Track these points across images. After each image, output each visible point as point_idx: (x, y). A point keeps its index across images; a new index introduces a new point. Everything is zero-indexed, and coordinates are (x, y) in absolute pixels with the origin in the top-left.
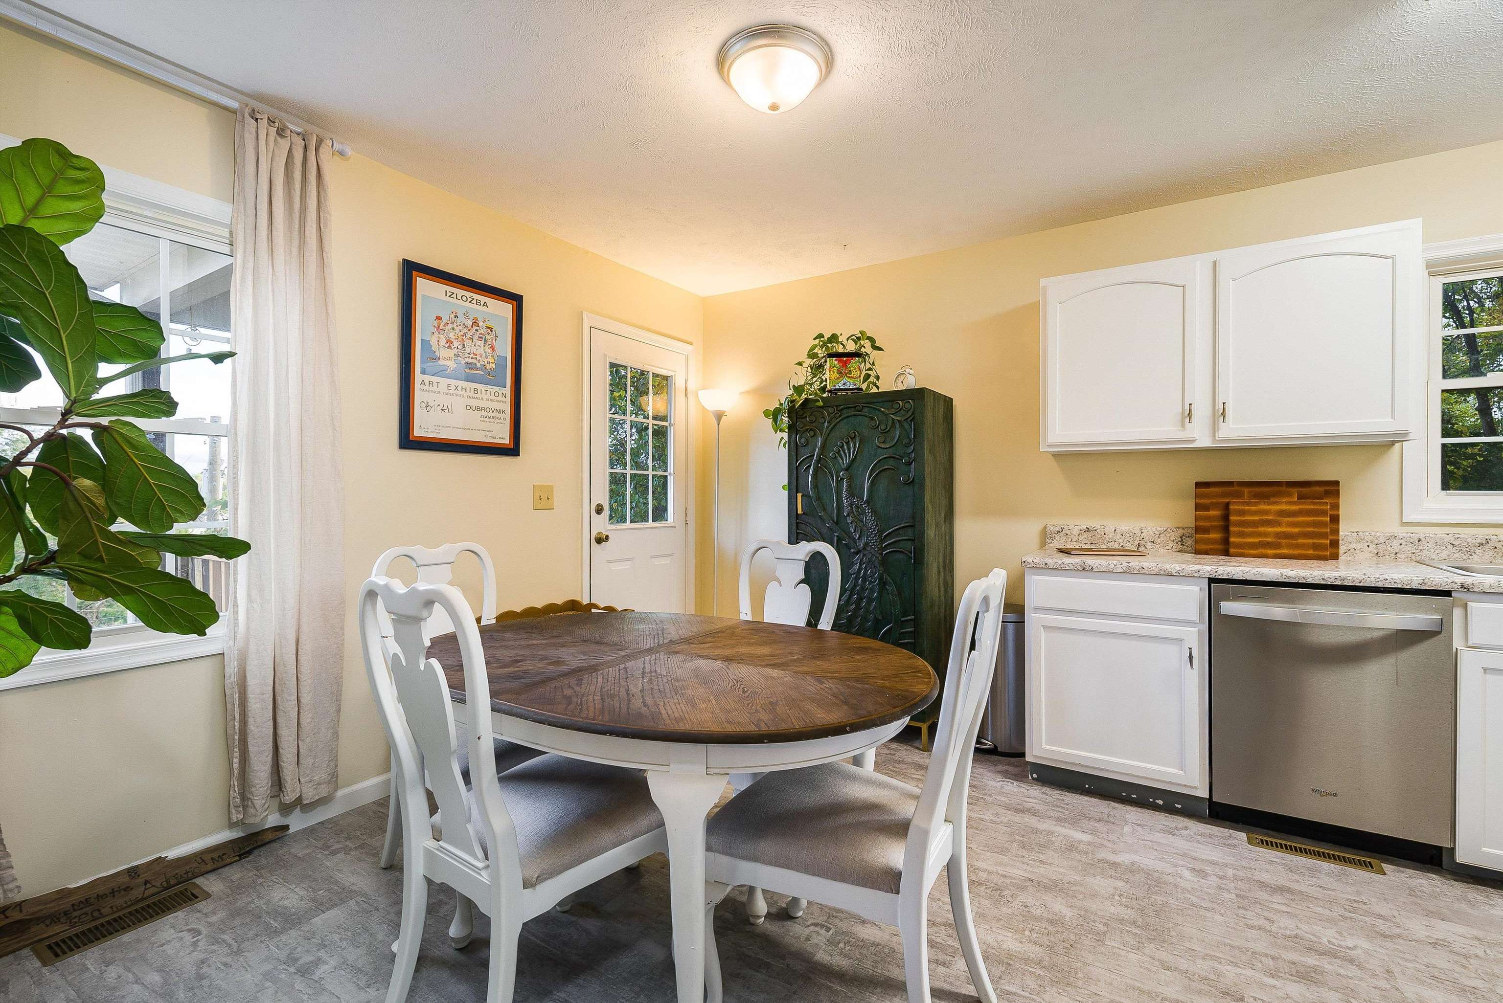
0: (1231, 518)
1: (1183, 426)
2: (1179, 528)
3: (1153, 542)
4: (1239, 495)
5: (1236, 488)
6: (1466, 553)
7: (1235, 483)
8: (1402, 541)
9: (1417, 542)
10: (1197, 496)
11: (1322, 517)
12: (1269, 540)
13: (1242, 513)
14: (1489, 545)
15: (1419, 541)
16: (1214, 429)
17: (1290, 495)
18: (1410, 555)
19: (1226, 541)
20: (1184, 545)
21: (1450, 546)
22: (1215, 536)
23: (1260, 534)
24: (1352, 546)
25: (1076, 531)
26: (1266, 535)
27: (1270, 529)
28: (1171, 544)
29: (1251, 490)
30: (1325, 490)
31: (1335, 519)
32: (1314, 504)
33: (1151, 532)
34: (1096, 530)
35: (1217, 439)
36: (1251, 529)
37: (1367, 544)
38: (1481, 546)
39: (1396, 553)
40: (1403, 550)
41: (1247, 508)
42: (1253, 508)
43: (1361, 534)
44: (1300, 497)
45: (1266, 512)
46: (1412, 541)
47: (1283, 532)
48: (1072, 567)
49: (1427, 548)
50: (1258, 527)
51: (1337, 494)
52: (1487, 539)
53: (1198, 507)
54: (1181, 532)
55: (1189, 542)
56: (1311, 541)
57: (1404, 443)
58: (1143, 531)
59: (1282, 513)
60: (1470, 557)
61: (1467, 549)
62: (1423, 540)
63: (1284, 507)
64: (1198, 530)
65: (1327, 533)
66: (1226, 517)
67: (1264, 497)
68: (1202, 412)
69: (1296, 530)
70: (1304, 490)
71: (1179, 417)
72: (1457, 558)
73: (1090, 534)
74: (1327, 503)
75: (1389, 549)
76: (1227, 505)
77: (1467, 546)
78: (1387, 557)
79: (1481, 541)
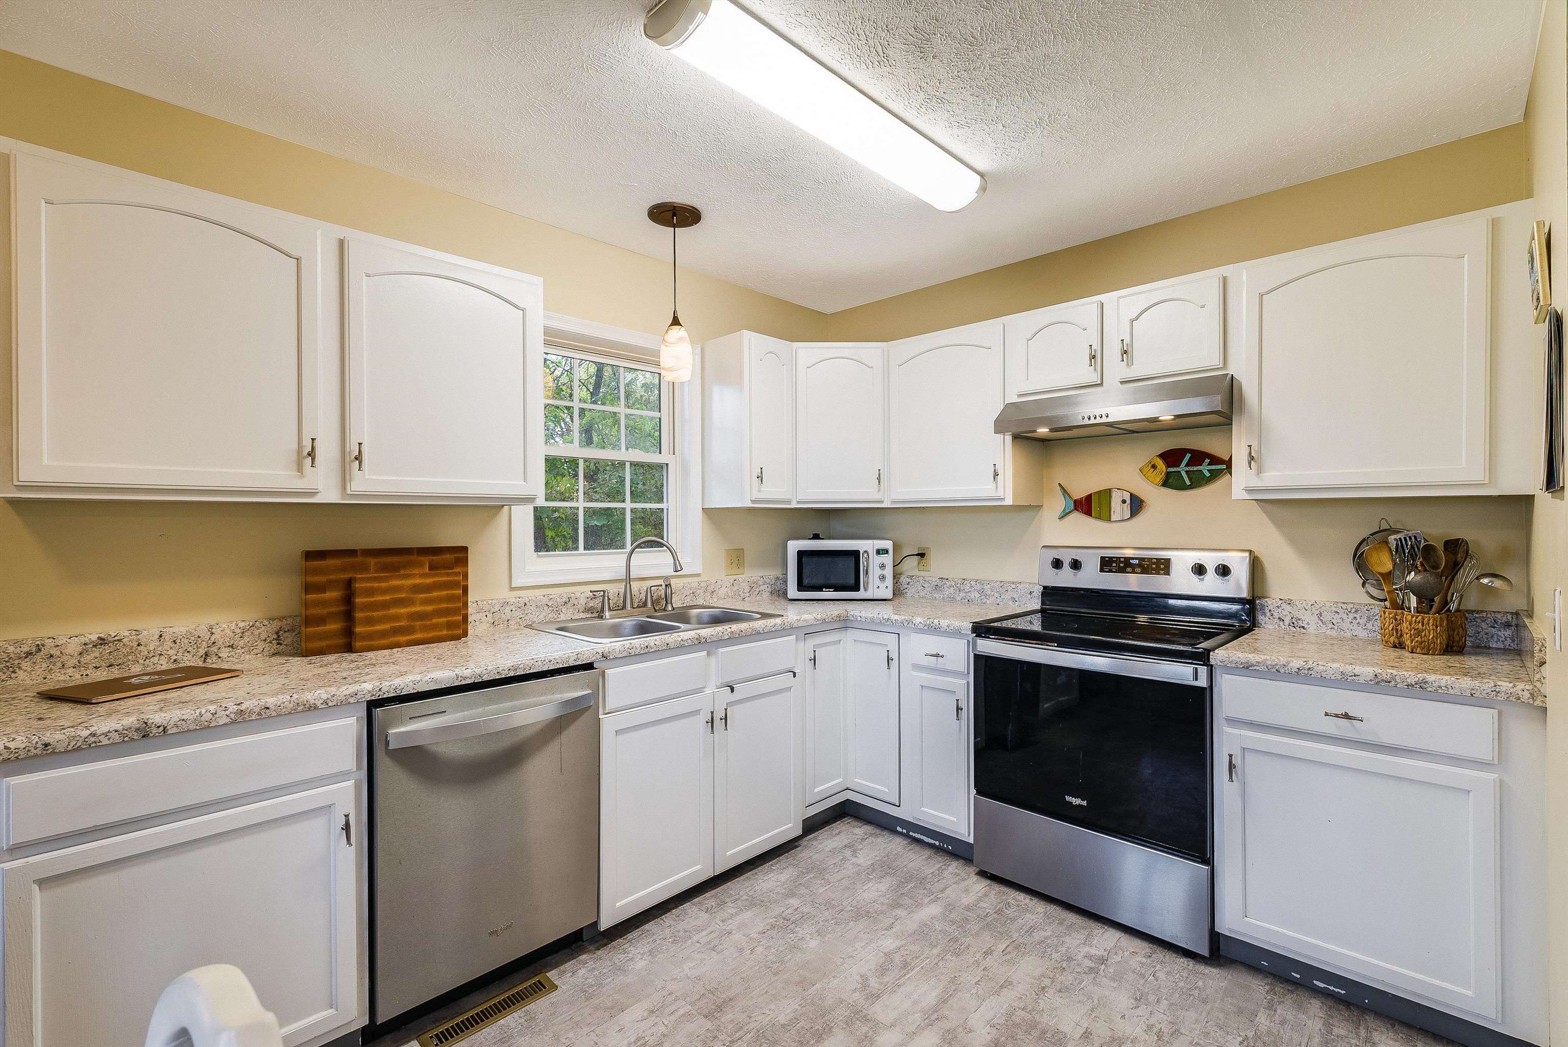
0: (357, 600)
1: (300, 468)
2: (273, 620)
3: (232, 646)
4: (364, 568)
5: (359, 558)
7: (358, 552)
9: (523, 606)
10: (307, 572)
11: (455, 590)
12: (402, 623)
13: (371, 592)
15: (525, 605)
16: (344, 479)
17: (420, 565)
18: (519, 620)
19: (349, 633)
20: (281, 644)
22: (333, 626)
23: (392, 618)
24: (472, 618)
25: (73, 647)
26: (397, 618)
27: (402, 610)
28: (261, 645)
29: (378, 560)
30: (455, 557)
31: (465, 590)
32: (448, 575)
33: (227, 631)
34: (119, 640)
35: (349, 492)
36: (381, 613)
37: (485, 614)
38: (566, 605)
40: (513, 616)
41: (376, 585)
42: (383, 585)
43: (480, 603)
44: (431, 567)
45: (397, 589)
46: (520, 605)
47: (417, 612)
48: (116, 738)
50: (388, 609)
51: (464, 561)
53: (308, 588)
54: (276, 625)
55: (288, 639)
56: (444, 620)
57: (512, 506)
58: (213, 630)
59: (417, 589)
60: (559, 616)
61: (557, 609)
62: (528, 603)
63: (418, 581)
64: (309, 621)
65: (459, 608)
66: (348, 599)
67: (393, 569)
68: (328, 450)
69: (430, 608)
70: (436, 558)
71: (294, 457)
73: (107, 649)
74: (460, 573)
76: (349, 583)
78: (501, 625)
79: (565, 600)
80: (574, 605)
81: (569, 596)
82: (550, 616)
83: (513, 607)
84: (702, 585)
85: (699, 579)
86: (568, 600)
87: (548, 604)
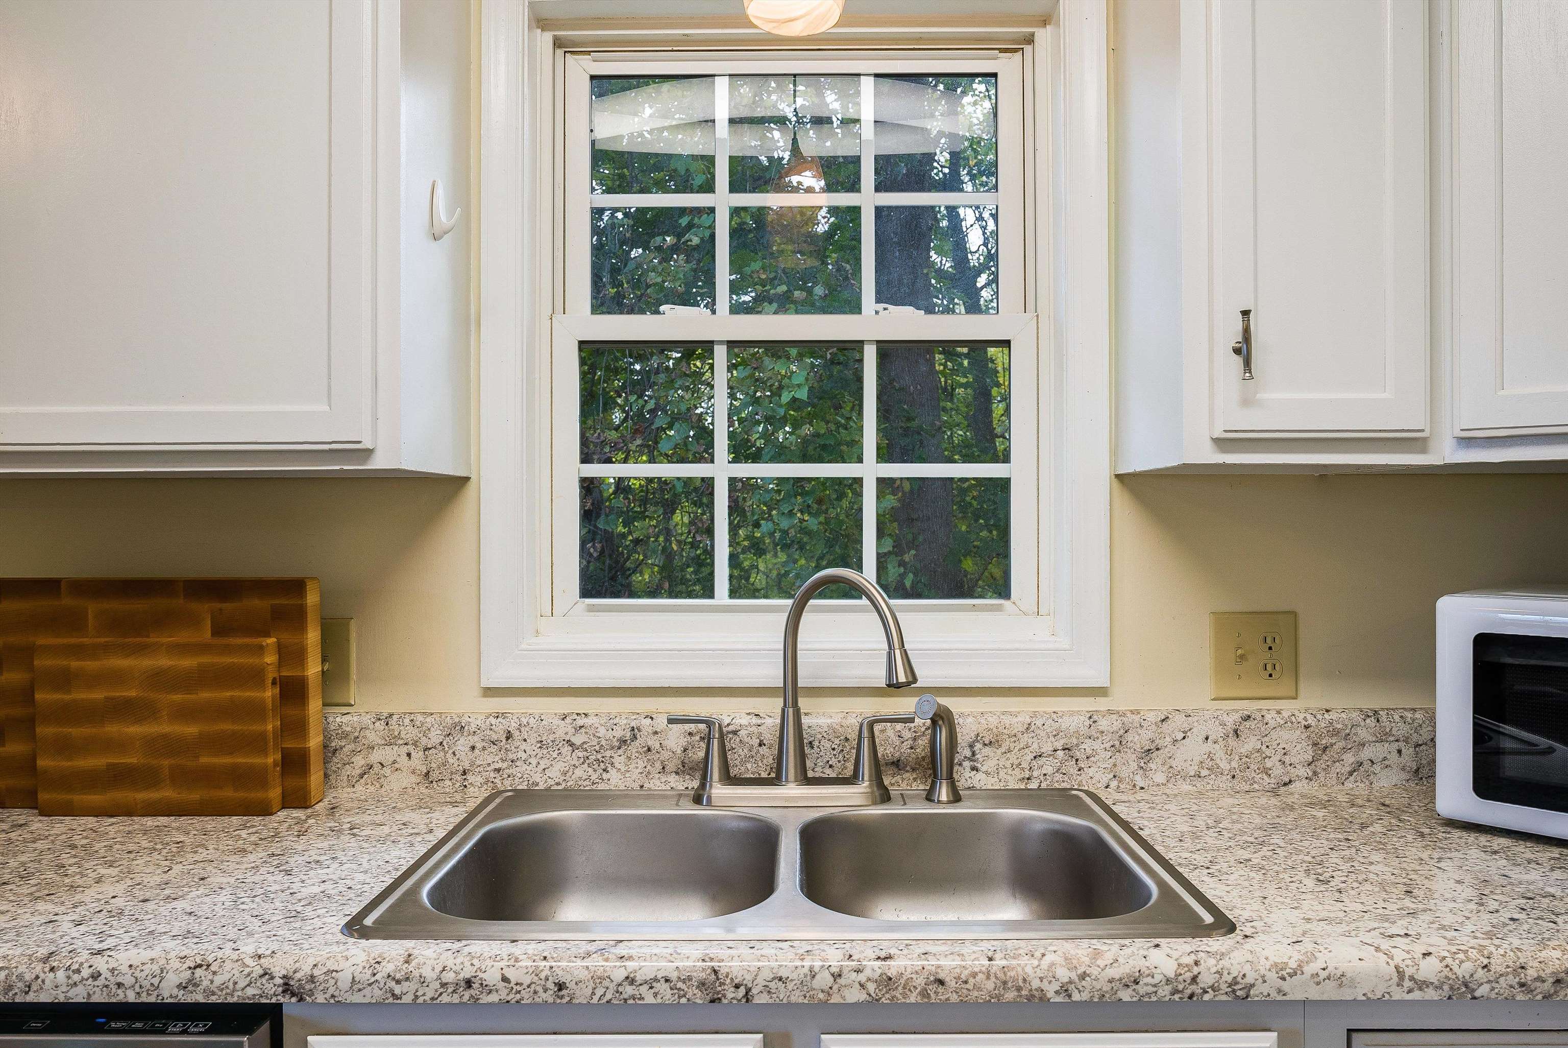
0: (37, 695)
4: (72, 623)
5: (67, 601)
6: (596, 766)
7: (63, 585)
8: (476, 738)
9: (504, 741)
11: (251, 689)
12: (132, 760)
13: (64, 679)
14: (637, 743)
15: (508, 738)
17: (195, 621)
18: (492, 775)
19: (32, 767)
21: (566, 749)
23: (108, 745)
24: (376, 757)
26: (122, 744)
27: (134, 730)
29: (104, 605)
32: (232, 650)
36: (86, 730)
37: (405, 749)
38: (624, 748)
39: (464, 773)
40: (478, 763)
41: (75, 664)
44: (218, 631)
46: (494, 737)
47: (165, 736)
49: (524, 756)
50: (102, 721)
52: (633, 729)
56: (228, 760)
60: (605, 776)
61: (599, 756)
62: (516, 734)
63: (164, 662)
65: (265, 734)
66: (29, 693)
67: (132, 628)
69: (191, 730)
70: (230, 605)
72: (580, 778)
74: (268, 646)
75: (451, 761)
76: (32, 654)
77: (597, 748)
78: (448, 783)
79: (622, 733)
80: (649, 750)
81: (633, 724)
82: (579, 772)
83: (476, 740)
84: (1103, 724)
85: (1101, 704)
86: (628, 735)
87: (573, 740)
